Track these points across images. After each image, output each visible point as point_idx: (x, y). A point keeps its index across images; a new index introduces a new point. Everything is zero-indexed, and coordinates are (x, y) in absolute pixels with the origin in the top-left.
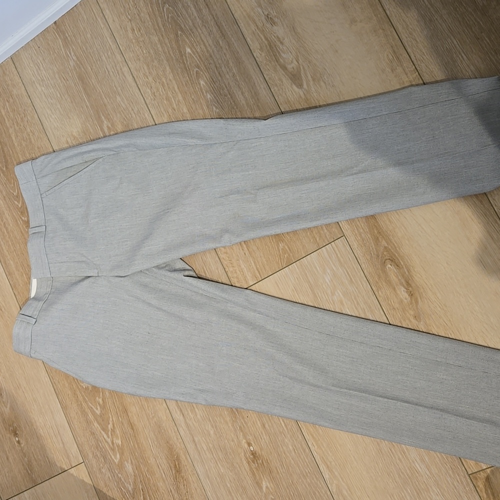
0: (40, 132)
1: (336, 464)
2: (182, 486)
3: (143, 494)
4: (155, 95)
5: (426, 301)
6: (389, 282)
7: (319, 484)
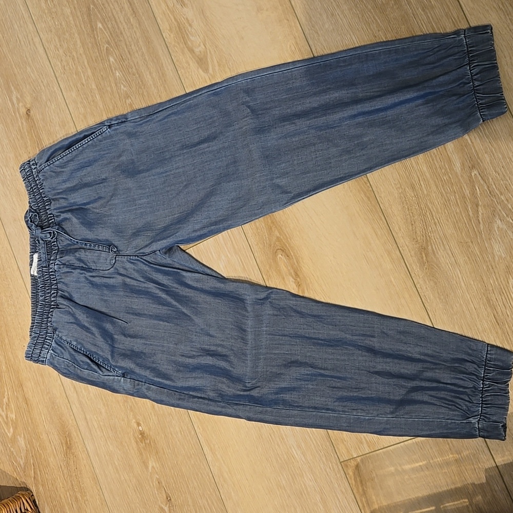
1: (219, 447)
2: (73, 462)
3: (34, 469)
4: (64, 69)
7: (202, 465)
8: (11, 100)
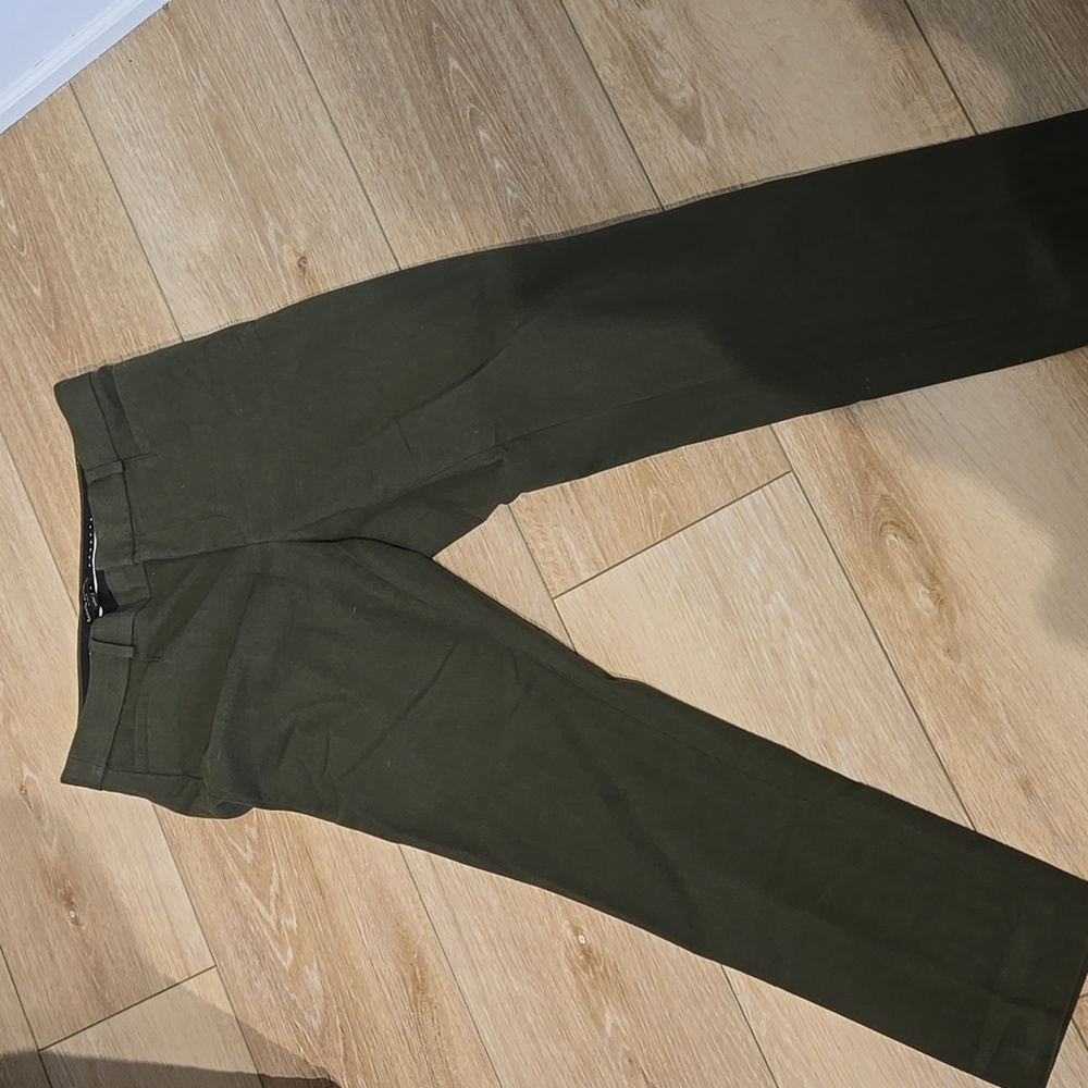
0: (130, 246)
2: (429, 1020)
3: (344, 1038)
4: (379, 164)
5: (973, 617)
6: (890, 573)
7: (729, 1018)
8: (264, 240)
